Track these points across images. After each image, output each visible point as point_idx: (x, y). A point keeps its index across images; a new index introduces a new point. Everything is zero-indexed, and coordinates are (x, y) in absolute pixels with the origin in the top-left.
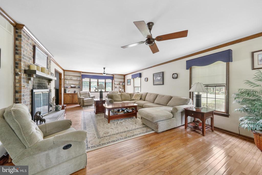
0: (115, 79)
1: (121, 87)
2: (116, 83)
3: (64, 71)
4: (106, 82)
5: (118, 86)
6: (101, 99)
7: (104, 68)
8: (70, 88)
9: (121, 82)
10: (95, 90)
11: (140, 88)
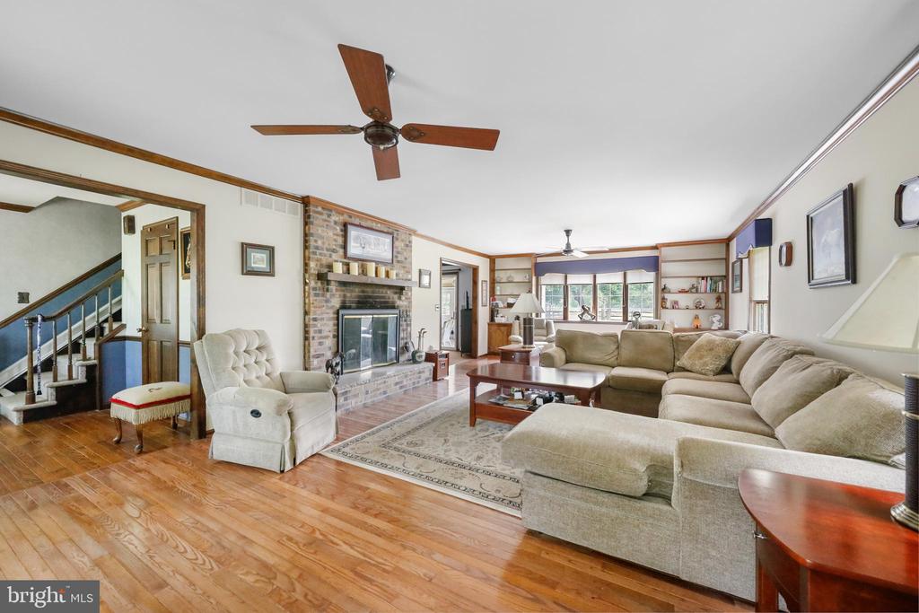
0: (665, 268)
1: (710, 301)
2: (673, 284)
3: (492, 259)
4: (628, 281)
5: (685, 300)
6: (527, 346)
7: (568, 232)
8: (505, 307)
9: (703, 278)
10: (582, 314)
11: (766, 306)
